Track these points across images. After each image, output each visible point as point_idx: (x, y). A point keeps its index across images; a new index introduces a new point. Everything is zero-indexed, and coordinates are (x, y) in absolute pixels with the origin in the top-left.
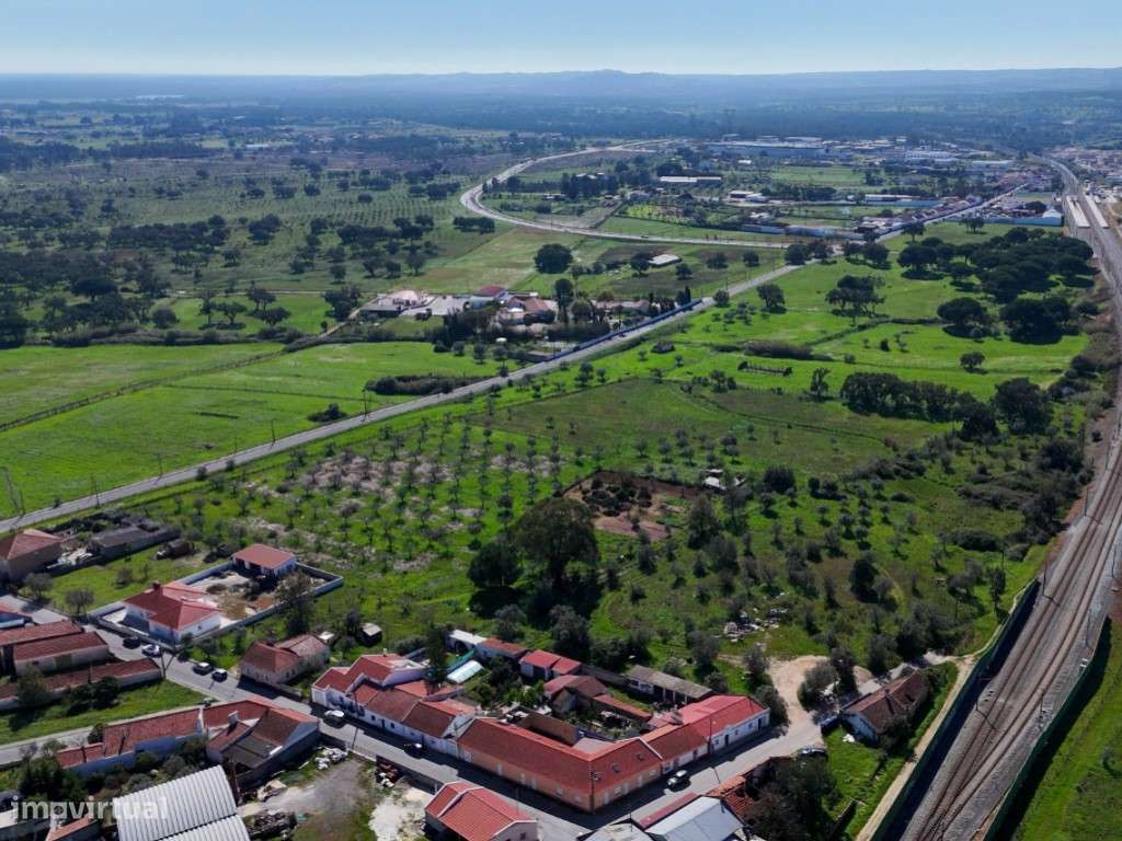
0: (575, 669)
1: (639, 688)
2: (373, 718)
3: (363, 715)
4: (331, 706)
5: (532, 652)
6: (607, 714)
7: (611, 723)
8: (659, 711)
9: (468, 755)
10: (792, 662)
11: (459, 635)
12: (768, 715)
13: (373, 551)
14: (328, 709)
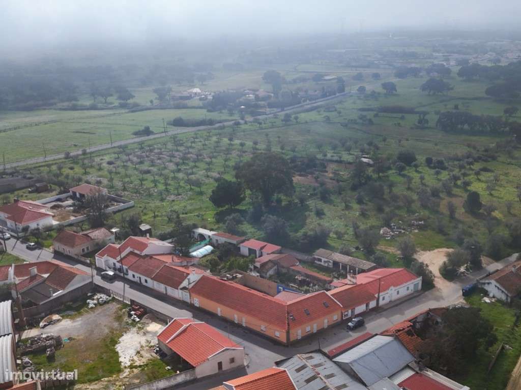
0: (277, 251)
1: (322, 263)
2: (134, 276)
3: (127, 275)
4: (108, 269)
5: (248, 240)
6: (299, 278)
7: (302, 283)
8: (338, 278)
9: (197, 301)
10: (432, 252)
11: (201, 231)
12: (420, 283)
13: (156, 191)
14: (106, 271)
